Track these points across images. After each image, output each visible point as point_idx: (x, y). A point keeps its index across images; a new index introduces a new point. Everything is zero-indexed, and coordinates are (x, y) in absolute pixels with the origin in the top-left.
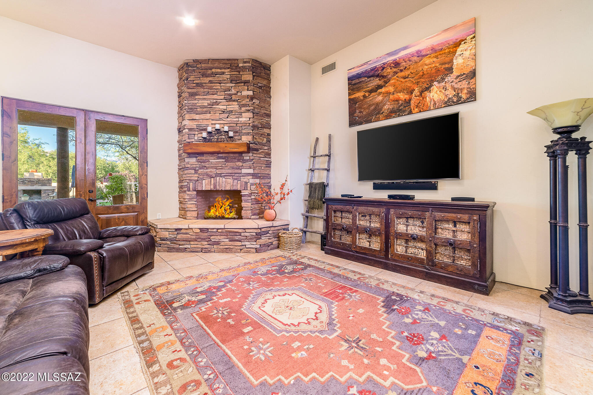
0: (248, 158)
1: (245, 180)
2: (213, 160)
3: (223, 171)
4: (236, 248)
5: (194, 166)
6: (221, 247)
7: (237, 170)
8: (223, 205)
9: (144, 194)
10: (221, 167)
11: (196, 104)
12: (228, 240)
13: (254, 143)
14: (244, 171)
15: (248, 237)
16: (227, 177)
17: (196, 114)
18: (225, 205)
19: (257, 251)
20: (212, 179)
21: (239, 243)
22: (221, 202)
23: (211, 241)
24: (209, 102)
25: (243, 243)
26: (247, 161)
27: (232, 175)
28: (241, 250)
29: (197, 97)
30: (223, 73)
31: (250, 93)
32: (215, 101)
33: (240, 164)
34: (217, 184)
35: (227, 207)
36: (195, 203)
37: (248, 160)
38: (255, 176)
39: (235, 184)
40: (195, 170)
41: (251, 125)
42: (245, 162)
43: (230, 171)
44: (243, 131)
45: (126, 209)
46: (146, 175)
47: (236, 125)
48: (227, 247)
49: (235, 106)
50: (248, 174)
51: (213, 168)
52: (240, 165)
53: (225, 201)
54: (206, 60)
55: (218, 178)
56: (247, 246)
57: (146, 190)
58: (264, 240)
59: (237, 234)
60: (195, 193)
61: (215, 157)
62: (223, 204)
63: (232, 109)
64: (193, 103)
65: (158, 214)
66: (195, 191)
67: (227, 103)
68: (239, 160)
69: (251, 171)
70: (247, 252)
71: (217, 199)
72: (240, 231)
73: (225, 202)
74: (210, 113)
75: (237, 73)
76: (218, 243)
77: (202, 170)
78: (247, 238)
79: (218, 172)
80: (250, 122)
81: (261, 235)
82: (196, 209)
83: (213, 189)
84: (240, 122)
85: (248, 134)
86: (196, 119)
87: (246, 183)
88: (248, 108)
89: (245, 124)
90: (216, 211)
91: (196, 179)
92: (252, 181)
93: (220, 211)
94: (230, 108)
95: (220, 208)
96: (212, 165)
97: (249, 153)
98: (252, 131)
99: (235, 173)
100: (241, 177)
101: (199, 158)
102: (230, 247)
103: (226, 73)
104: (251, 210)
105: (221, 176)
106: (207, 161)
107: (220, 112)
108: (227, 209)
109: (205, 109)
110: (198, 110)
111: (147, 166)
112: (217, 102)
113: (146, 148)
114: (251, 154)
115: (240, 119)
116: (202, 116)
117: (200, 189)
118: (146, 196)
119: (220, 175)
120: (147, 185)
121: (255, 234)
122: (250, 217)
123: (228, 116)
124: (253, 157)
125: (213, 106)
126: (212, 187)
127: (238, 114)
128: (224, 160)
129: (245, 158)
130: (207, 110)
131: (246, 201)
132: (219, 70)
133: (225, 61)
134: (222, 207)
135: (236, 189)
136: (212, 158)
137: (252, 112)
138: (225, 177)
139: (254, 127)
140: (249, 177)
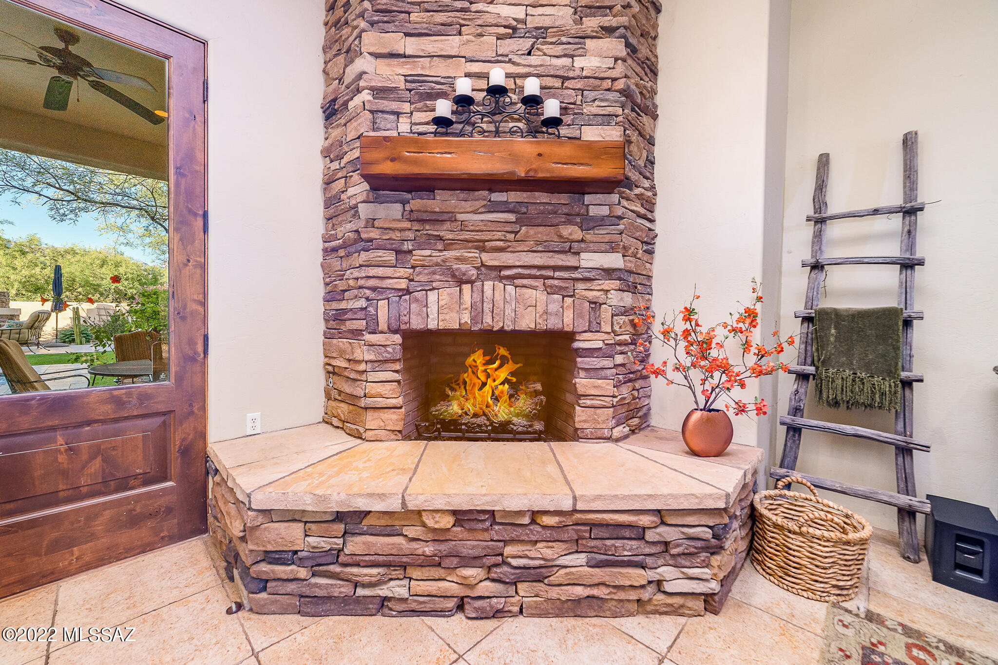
0: (605, 211)
1: (591, 295)
2: (472, 216)
3: (506, 258)
5: (397, 235)
7: (561, 256)
9: (191, 343)
10: (501, 244)
14: (590, 260)
16: (525, 282)
17: (407, 35)
18: (495, 381)
19: (711, 604)
20: (466, 288)
26: (600, 222)
27: (542, 273)
33: (575, 233)
34: (487, 307)
36: (397, 377)
37: (603, 218)
39: (552, 308)
40: (398, 252)
41: (620, 85)
42: (592, 224)
43: (536, 260)
46: (203, 267)
50: (605, 273)
51: (470, 245)
52: (574, 238)
53: (495, 365)
55: (488, 285)
57: (200, 324)
60: (398, 338)
61: (477, 205)
63: (547, 22)
66: (398, 331)
68: (570, 219)
69: (615, 261)
70: (665, 614)
71: (469, 361)
72: (643, 520)
77: (428, 252)
78: (668, 552)
79: (490, 259)
80: (614, 73)
81: (726, 536)
82: (400, 402)
83: (470, 325)
84: (577, 73)
85: (606, 120)
86: (404, 56)
87: (596, 305)
88: (609, 21)
89: (595, 80)
91: (403, 284)
92: (618, 298)
94: (539, 17)
96: (467, 236)
97: (612, 191)
98: (621, 110)
99: (555, 268)
100: (580, 286)
101: (416, 203)
104: (613, 407)
105: (501, 278)
106: (445, 217)
107: (502, 30)
109: (440, 18)
110: (413, 17)
113: (199, 155)
114: (615, 197)
115: (579, 62)
116: (429, 45)
117: (416, 323)
118: (200, 348)
119: (497, 274)
120: (204, 304)
123: (533, 46)
124: (623, 210)
126: (466, 318)
127: (569, 40)
128: (512, 217)
129: (593, 211)
130: (449, 20)
131: (594, 374)
135: (557, 327)
136: (468, 206)
137: (623, 39)
138: (517, 282)
139: (631, 94)
140: (608, 284)
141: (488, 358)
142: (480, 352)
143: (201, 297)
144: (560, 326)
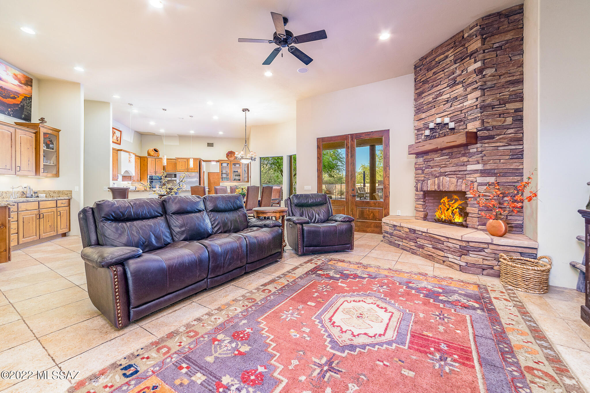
0: (475, 150)
1: (471, 179)
2: (438, 158)
3: (447, 169)
4: (439, 257)
5: (421, 166)
6: (425, 252)
7: (462, 167)
8: (450, 208)
9: (387, 193)
10: (444, 165)
11: (423, 102)
12: (431, 246)
13: (486, 129)
14: (470, 167)
15: (451, 249)
16: (451, 176)
17: (423, 113)
18: (452, 208)
19: (462, 269)
20: (436, 179)
21: (442, 253)
22: (447, 203)
23: (417, 243)
24: (433, 96)
25: (446, 255)
26: (474, 154)
27: (456, 173)
28: (444, 261)
29: (423, 95)
30: (447, 57)
31: (479, 64)
32: (438, 93)
33: (465, 159)
34: (441, 184)
35: (455, 210)
36: (422, 203)
37: (475, 153)
38: (484, 173)
39: (459, 184)
40: (422, 170)
41: (478, 106)
42: (471, 155)
43: (453, 169)
44: (470, 118)
45: (373, 204)
46: (389, 177)
47: (461, 112)
48: (429, 253)
49: (459, 90)
50: (476, 171)
51: (438, 166)
52: (465, 161)
53: (452, 202)
54: (430, 53)
55: (441, 178)
56: (450, 260)
57: (388, 189)
58: (473, 258)
59: (440, 242)
60: (422, 193)
61: (439, 155)
62: (450, 206)
63: (456, 95)
64: (420, 103)
65: (398, 211)
66: (422, 191)
67: (451, 90)
68: (464, 155)
69: (479, 167)
70: (449, 267)
71: (442, 201)
72: (442, 239)
73: (453, 204)
74: (435, 107)
75: (462, 48)
76: (422, 247)
77: (428, 170)
78: (449, 250)
79: (442, 170)
80: (476, 103)
81: (468, 251)
82: (422, 210)
83: (437, 190)
84: (464, 107)
85: (475, 119)
86: (423, 119)
87: (472, 182)
88: (476, 86)
89: (471, 107)
90: (442, 214)
91: (423, 179)
92: (480, 180)
93: (446, 214)
94: (454, 95)
95: (447, 211)
96: (436, 164)
97: (477, 143)
98: (479, 115)
99: (460, 171)
100: (467, 176)
101: (425, 157)
102: (433, 254)
103: (450, 55)
104: (478, 218)
105: (445, 176)
106: (431, 160)
107: (444, 103)
108: (456, 212)
109: (430, 105)
110: (424, 108)
111: (389, 170)
112: (440, 93)
113: (388, 154)
114: (478, 145)
115: (465, 104)
116: (428, 114)
117: (425, 189)
118: (388, 195)
119: (444, 174)
120: (389, 185)
121: (458, 247)
122: (476, 227)
123: (451, 104)
124: (483, 148)
125: (438, 99)
126: (436, 187)
127: (462, 98)
128: (447, 157)
129: (471, 151)
130: (432, 106)
131: (472, 205)
132: (442, 56)
133: (448, 43)
134: (448, 209)
135: (460, 190)
136: (436, 156)
137: (480, 89)
138: (449, 176)
139: (483, 108)
140: (476, 175)
141: (449, 199)
142: (446, 197)
143: (388, 184)
144: (461, 190)
